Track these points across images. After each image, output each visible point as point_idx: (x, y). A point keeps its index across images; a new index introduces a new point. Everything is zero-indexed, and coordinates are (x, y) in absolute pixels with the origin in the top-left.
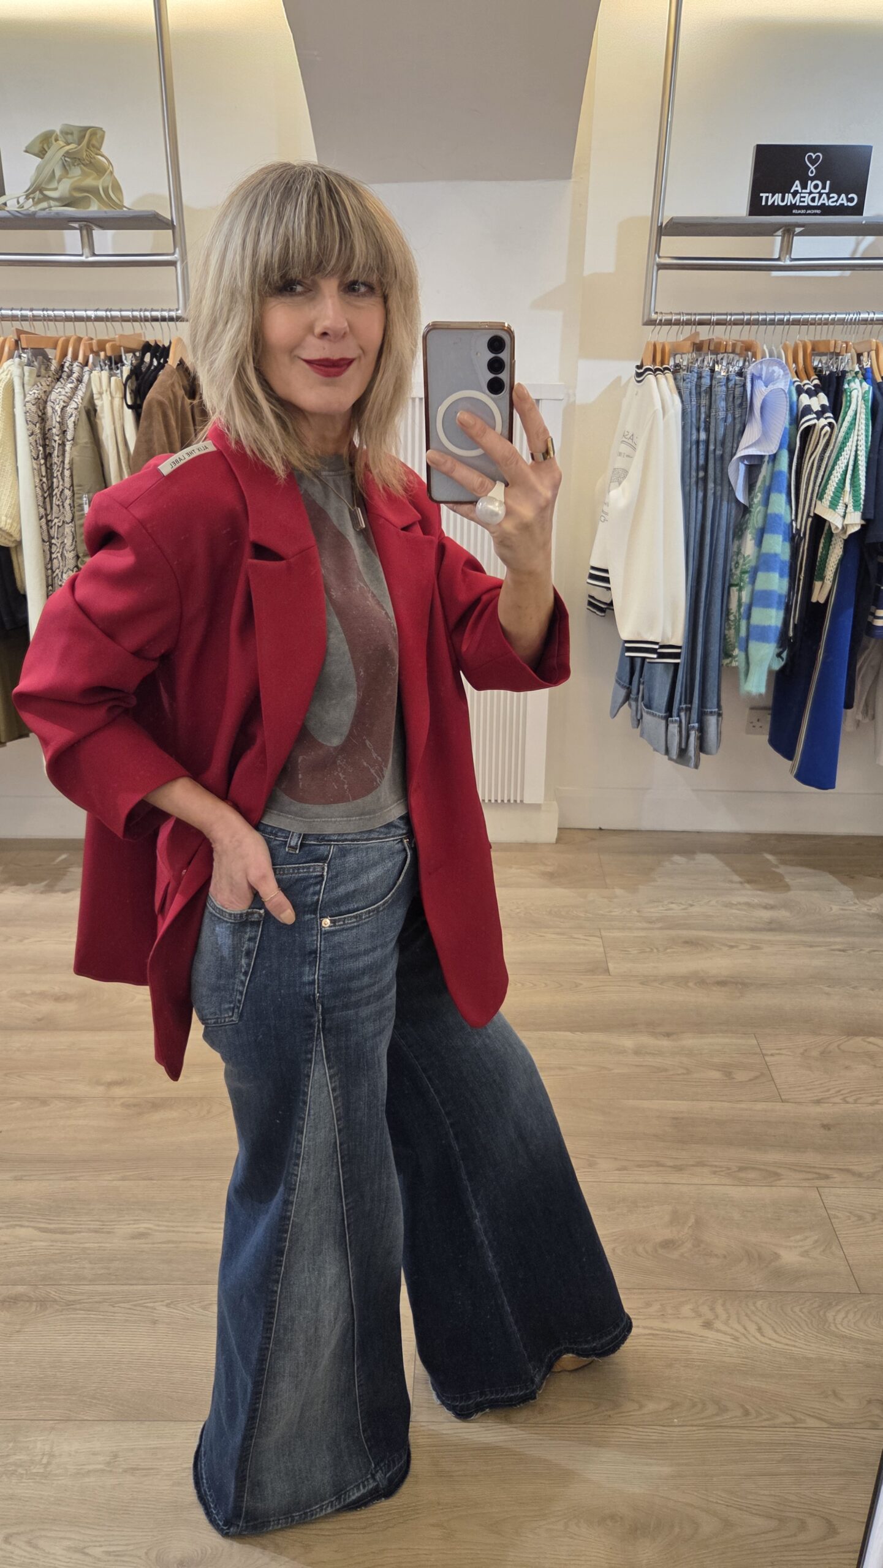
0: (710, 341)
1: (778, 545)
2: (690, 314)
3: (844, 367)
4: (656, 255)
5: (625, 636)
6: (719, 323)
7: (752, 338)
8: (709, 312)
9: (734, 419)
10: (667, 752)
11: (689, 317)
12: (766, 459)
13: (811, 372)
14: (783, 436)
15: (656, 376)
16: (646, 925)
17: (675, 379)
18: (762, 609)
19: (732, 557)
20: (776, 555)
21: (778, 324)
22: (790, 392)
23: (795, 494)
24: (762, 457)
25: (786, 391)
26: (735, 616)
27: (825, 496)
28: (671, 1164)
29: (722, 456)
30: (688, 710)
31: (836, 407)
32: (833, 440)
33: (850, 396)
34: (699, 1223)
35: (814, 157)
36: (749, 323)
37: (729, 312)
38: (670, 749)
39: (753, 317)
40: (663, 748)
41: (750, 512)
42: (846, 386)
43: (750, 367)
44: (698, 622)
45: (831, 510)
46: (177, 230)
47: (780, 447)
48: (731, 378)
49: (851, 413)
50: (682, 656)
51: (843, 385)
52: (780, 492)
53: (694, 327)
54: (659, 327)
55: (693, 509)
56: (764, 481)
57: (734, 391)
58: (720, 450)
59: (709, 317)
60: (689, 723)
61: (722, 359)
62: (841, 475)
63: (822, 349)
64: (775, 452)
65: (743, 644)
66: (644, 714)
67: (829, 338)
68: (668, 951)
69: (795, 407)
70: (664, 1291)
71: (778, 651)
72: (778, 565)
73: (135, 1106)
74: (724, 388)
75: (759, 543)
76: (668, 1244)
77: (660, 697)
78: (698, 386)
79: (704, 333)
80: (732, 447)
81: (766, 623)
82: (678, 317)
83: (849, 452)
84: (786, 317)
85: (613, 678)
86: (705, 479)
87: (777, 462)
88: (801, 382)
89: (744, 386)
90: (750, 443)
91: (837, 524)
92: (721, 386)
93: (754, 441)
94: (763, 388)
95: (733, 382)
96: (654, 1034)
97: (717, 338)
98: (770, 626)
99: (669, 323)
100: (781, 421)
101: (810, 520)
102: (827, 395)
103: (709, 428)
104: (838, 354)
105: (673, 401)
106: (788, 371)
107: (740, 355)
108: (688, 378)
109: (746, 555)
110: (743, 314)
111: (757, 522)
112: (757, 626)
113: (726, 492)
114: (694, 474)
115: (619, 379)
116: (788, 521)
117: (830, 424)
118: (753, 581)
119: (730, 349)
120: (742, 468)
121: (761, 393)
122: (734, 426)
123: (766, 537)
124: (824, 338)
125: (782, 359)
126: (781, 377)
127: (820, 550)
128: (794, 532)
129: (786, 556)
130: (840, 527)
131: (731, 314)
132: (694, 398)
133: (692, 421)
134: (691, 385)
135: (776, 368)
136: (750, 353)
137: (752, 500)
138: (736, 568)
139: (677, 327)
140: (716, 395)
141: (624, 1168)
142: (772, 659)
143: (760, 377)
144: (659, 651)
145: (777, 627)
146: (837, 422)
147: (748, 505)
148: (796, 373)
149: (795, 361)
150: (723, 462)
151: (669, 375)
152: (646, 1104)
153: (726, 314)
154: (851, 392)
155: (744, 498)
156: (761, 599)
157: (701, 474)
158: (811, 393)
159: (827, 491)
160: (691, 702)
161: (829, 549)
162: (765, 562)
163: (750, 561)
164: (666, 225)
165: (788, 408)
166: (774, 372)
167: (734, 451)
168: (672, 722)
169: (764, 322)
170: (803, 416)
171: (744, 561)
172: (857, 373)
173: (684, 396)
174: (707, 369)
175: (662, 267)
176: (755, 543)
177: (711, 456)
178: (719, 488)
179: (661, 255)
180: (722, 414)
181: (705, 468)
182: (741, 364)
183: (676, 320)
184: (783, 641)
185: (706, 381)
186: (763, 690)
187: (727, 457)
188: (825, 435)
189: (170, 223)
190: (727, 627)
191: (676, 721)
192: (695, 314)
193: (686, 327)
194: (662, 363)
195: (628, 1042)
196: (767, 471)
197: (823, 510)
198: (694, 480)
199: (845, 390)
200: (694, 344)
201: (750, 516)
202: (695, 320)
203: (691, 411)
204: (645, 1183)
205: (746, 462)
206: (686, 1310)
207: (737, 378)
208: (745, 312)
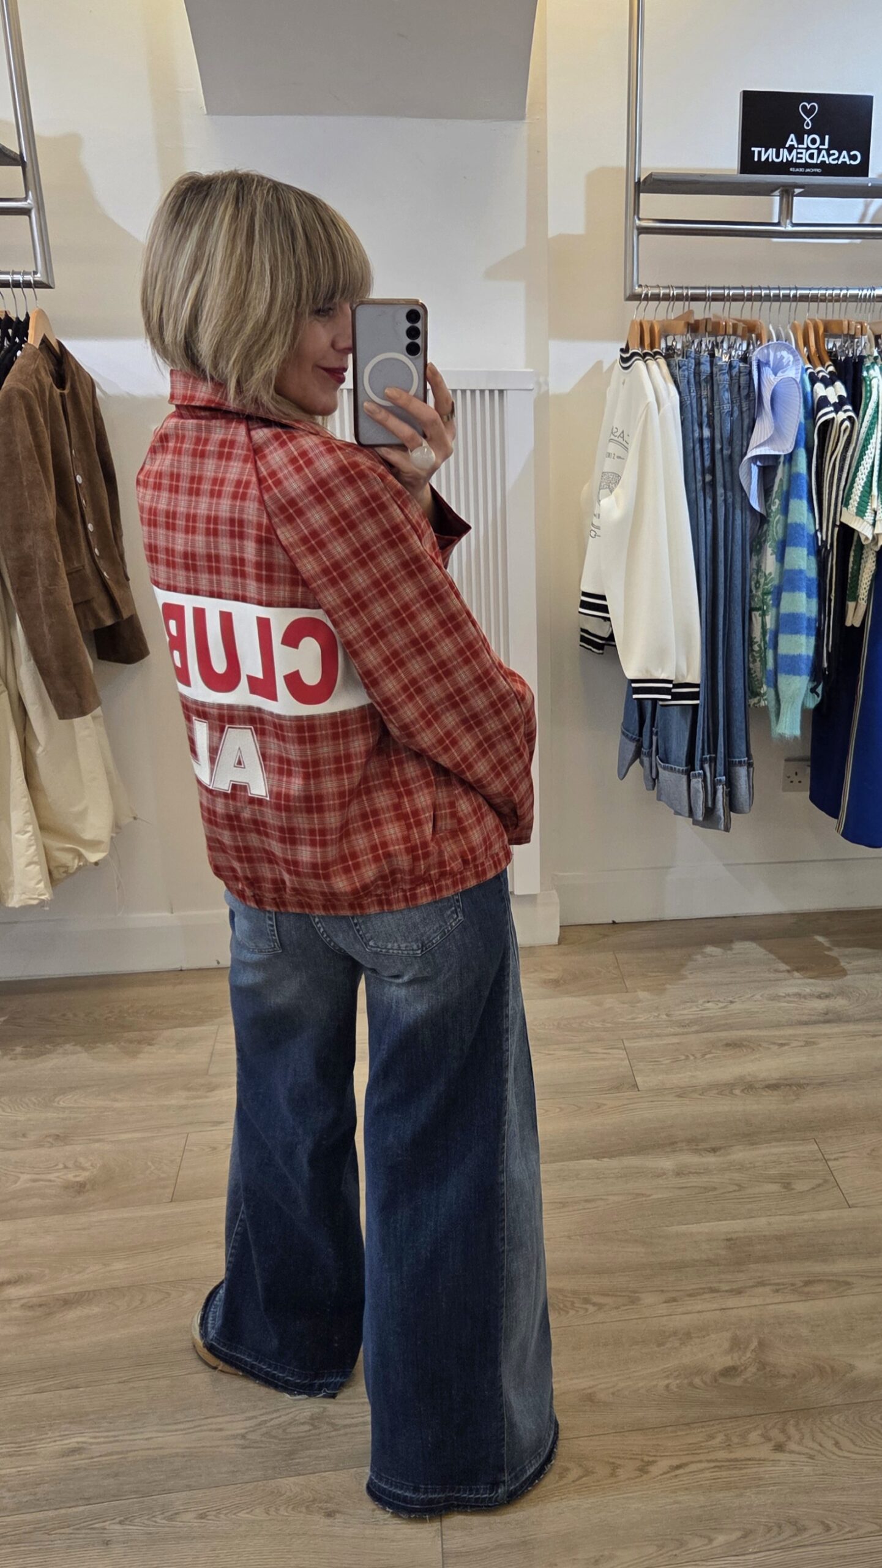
0: (707, 320)
1: (802, 560)
2: (681, 288)
3: (861, 352)
4: (635, 217)
5: (630, 674)
6: (715, 298)
7: (755, 317)
8: (703, 285)
9: (741, 412)
10: (691, 813)
11: (680, 291)
12: (782, 459)
13: (826, 357)
14: (799, 433)
15: (645, 362)
16: (677, 1030)
17: (669, 365)
18: (789, 636)
19: (751, 576)
20: (801, 571)
21: (783, 301)
22: (802, 380)
23: (817, 501)
24: (777, 457)
25: (798, 380)
26: (759, 646)
27: (851, 501)
28: (728, 1288)
29: (731, 457)
30: (713, 761)
31: (856, 397)
32: (855, 437)
33: (870, 385)
34: (762, 1345)
35: (808, 107)
36: (750, 298)
37: (727, 285)
38: (694, 810)
39: (754, 292)
40: (687, 809)
41: (768, 522)
42: (865, 374)
43: (755, 353)
44: (718, 654)
45: (858, 518)
46: (29, 165)
47: (797, 445)
48: (734, 364)
49: (872, 405)
50: (701, 696)
51: (861, 372)
52: (800, 498)
53: (687, 303)
54: (646, 302)
55: (702, 519)
56: (781, 485)
57: (739, 380)
58: (727, 449)
59: (704, 291)
60: (715, 777)
61: (722, 342)
62: (867, 477)
63: (836, 331)
64: (790, 451)
65: (772, 679)
66: (660, 770)
67: (842, 318)
68: (708, 1056)
69: (810, 398)
70: (727, 1420)
71: (811, 685)
72: (804, 584)
74: (727, 377)
75: (781, 558)
76: (728, 1372)
77: (679, 748)
78: (697, 374)
79: (699, 311)
80: (742, 445)
81: (796, 653)
82: (667, 291)
83: (873, 451)
84: (792, 292)
85: (618, 729)
86: (713, 484)
87: (793, 463)
88: (814, 369)
89: (750, 373)
90: (762, 441)
91: (866, 534)
92: (724, 374)
93: (766, 438)
94: (772, 377)
95: (736, 370)
96: (696, 1151)
97: (715, 316)
98: (800, 656)
99: (656, 298)
100: (795, 415)
101: (836, 530)
102: (845, 383)
103: (713, 423)
104: (853, 337)
105: (669, 394)
106: (799, 357)
107: (743, 337)
108: (684, 365)
109: (767, 573)
110: (743, 288)
111: (777, 533)
112: (786, 656)
113: (738, 499)
114: (699, 477)
115: (600, 363)
116: (812, 532)
117: (850, 418)
118: (777, 603)
119: (730, 330)
120: (755, 470)
121: (770, 381)
122: (742, 420)
123: (789, 550)
124: (836, 317)
125: (790, 343)
126: (791, 363)
127: (851, 565)
128: (820, 544)
129: (813, 573)
130: (870, 537)
131: (729, 288)
132: (693, 388)
133: (692, 416)
134: (688, 372)
135: (785, 353)
136: (753, 335)
137: (770, 508)
138: (757, 588)
139: (667, 303)
140: (718, 385)
141: (674, 1300)
142: (806, 695)
143: (767, 364)
144: (674, 690)
145: (808, 656)
146: (857, 414)
147: (764, 513)
148: (809, 358)
149: (806, 343)
150: (732, 462)
151: (662, 361)
153: (724, 288)
154: (870, 381)
155: (760, 506)
156: (789, 623)
157: (708, 478)
158: (828, 382)
159: (853, 496)
160: (716, 751)
161: (860, 563)
162: (789, 580)
163: (772, 580)
164: (645, 180)
165: (802, 400)
166: (782, 357)
167: (744, 451)
168: (695, 776)
169: (768, 298)
170: (819, 410)
171: (766, 580)
172: (876, 358)
173: (681, 386)
174: (706, 354)
175: (642, 231)
176: (776, 558)
177: (718, 457)
178: (729, 494)
179: (640, 216)
180: (727, 407)
181: (712, 470)
182: (744, 347)
183: (664, 294)
184: (816, 673)
185: (706, 368)
186: (797, 732)
187: (737, 458)
188: (845, 431)
189: (19, 159)
190: (751, 659)
191: (699, 774)
192: (687, 288)
193: (677, 303)
194: (652, 346)
195: (667, 1163)
196: (783, 472)
197: (849, 517)
198: (700, 485)
199: (864, 378)
200: (688, 324)
201: (769, 526)
202: (687, 294)
203: (691, 403)
204: (699, 1311)
205: (759, 463)
206: (754, 1436)
207: (741, 365)
208: (745, 285)
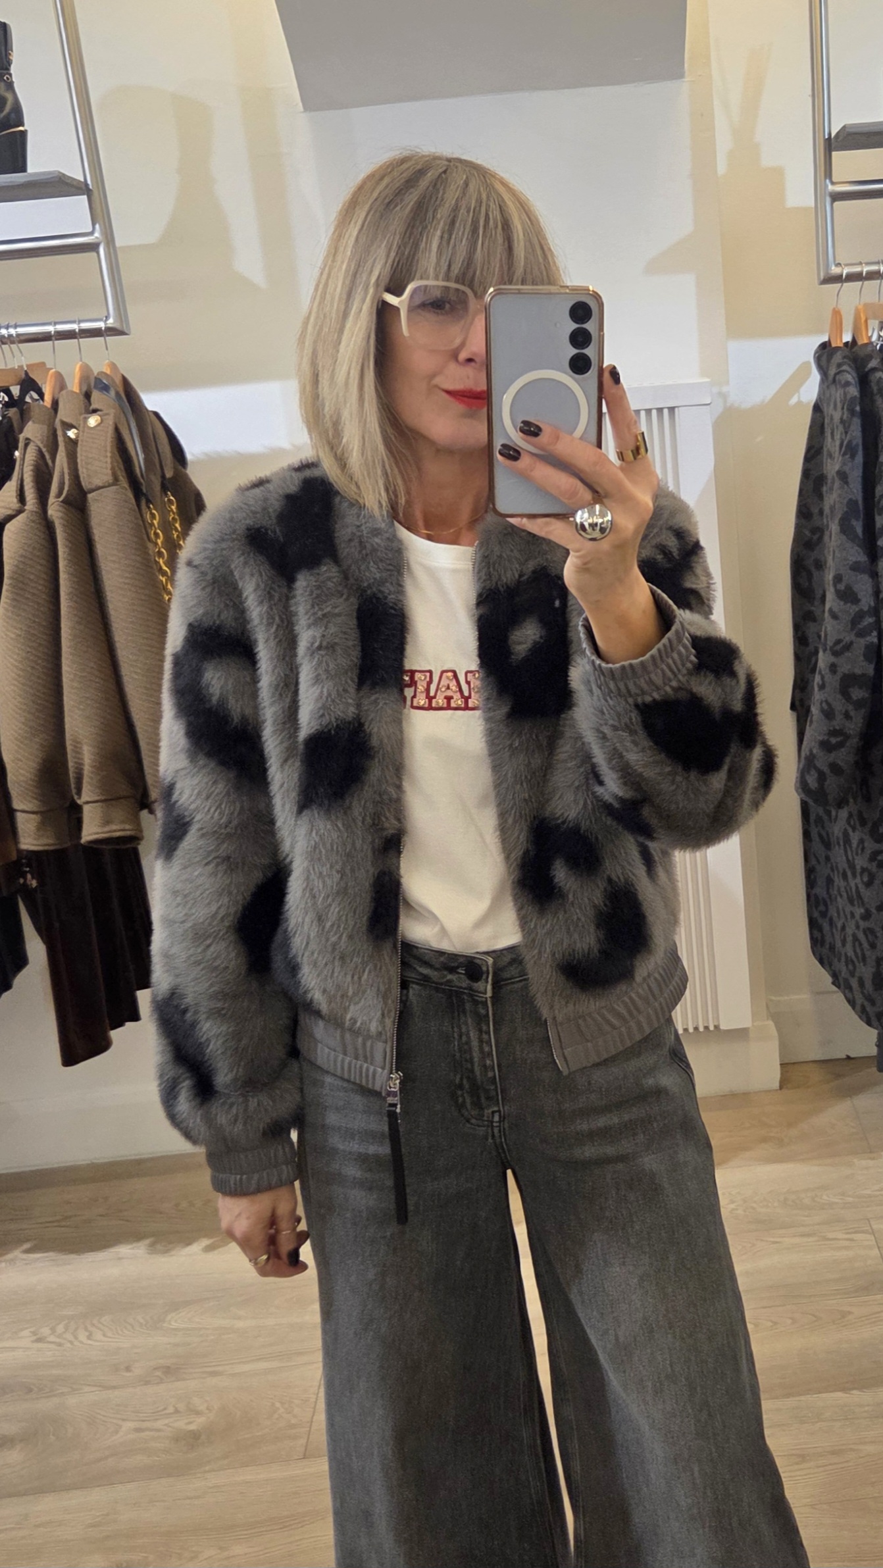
4: (828, 181)
46: (95, 193)
99: (859, 277)
164: (838, 133)
175: (837, 197)
179: (834, 179)
183: (867, 273)
189: (83, 186)
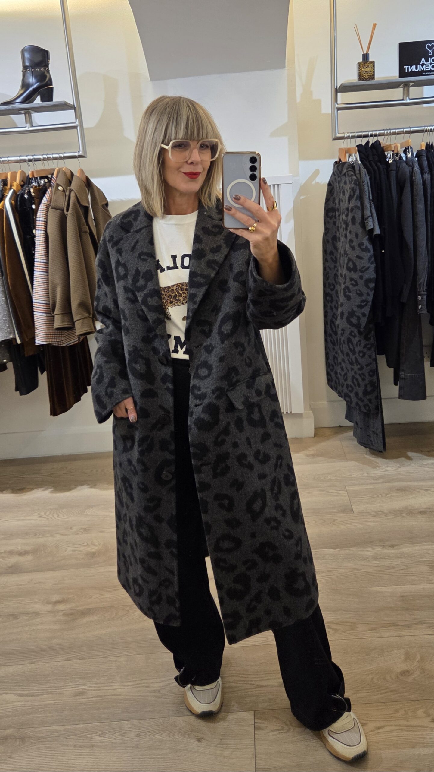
4: (336, 103)
8: (367, 130)
16: (373, 481)
28: (403, 624)
34: (422, 659)
35: (430, 45)
46: (77, 109)
54: (342, 140)
68: (388, 496)
70: (406, 702)
73: (71, 614)
76: (405, 673)
84: (409, 129)
96: (384, 546)
141: (374, 629)
152: (384, 589)
164: (340, 87)
175: (340, 109)
179: (338, 103)
189: (73, 107)
195: (369, 552)
204: (388, 637)
206: (420, 712)
